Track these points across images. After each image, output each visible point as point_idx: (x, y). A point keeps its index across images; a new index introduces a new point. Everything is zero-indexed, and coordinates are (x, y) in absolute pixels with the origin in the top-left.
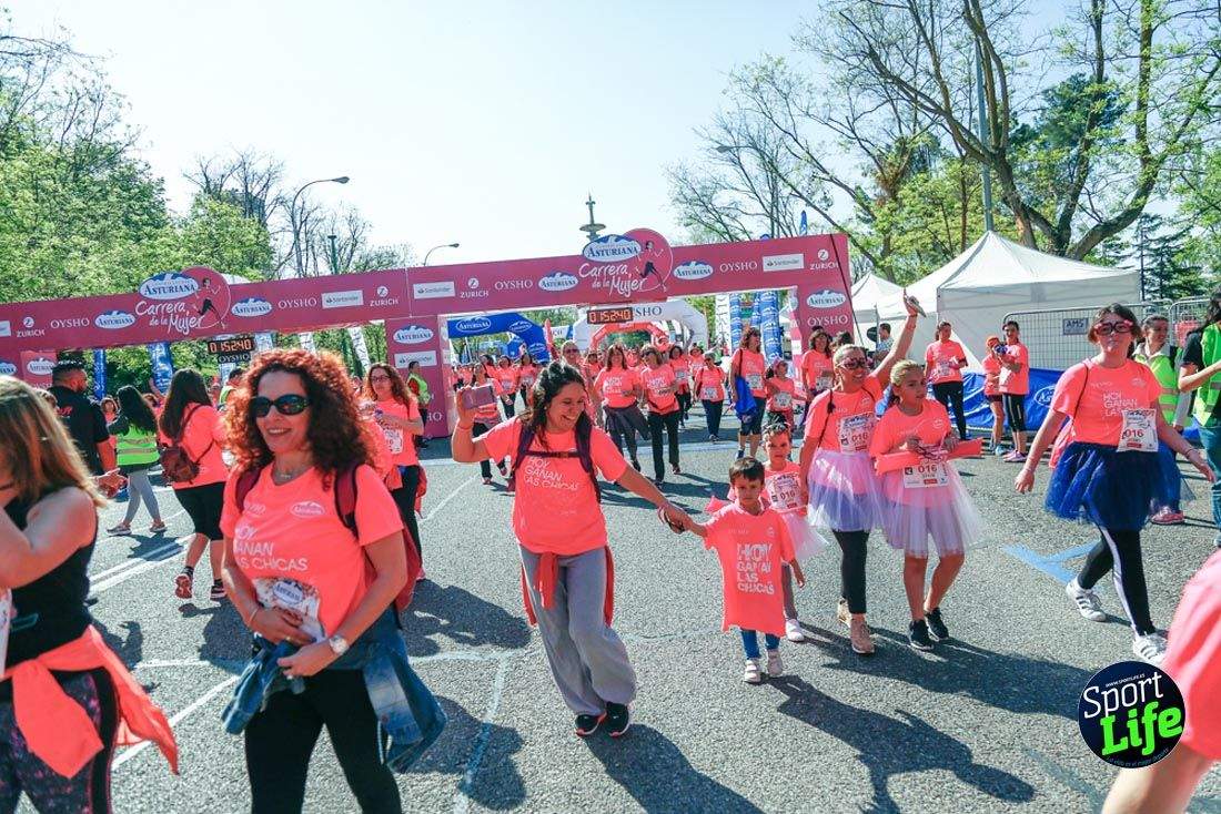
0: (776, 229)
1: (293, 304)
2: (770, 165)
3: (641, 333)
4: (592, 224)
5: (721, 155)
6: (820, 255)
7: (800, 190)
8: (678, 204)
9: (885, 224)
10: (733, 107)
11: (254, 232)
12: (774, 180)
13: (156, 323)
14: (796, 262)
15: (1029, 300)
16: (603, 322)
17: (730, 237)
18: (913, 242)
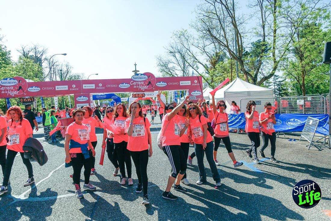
0: (184, 74)
1: (47, 89)
2: (183, 57)
3: (148, 100)
4: (136, 70)
5: (171, 54)
7: (190, 64)
8: (159, 66)
9: (212, 74)
10: (173, 41)
11: (37, 67)
12: (184, 61)
13: (4, 92)
14: (189, 83)
15: (247, 95)
16: (136, 97)
17: (172, 75)
18: (219, 79)
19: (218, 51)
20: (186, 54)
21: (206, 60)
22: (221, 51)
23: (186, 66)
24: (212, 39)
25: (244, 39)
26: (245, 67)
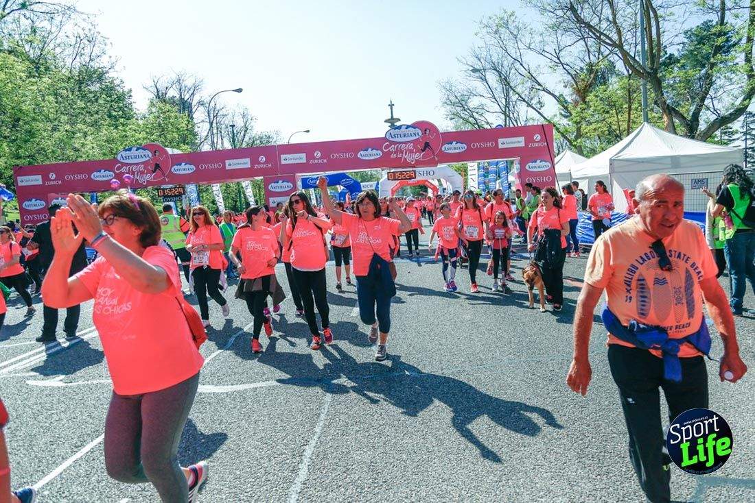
0: (508, 121)
1: (208, 167)
3: (421, 187)
4: (392, 118)
5: (474, 74)
6: (535, 137)
7: (523, 96)
8: (446, 106)
9: (578, 118)
10: (481, 44)
11: (186, 122)
12: (507, 91)
14: (520, 142)
15: (670, 166)
16: (398, 180)
17: (479, 126)
18: (594, 129)
19: (593, 59)
20: (513, 71)
21: (564, 84)
22: (601, 56)
23: (511, 103)
24: (580, 30)
25: (666, 23)
26: (665, 95)
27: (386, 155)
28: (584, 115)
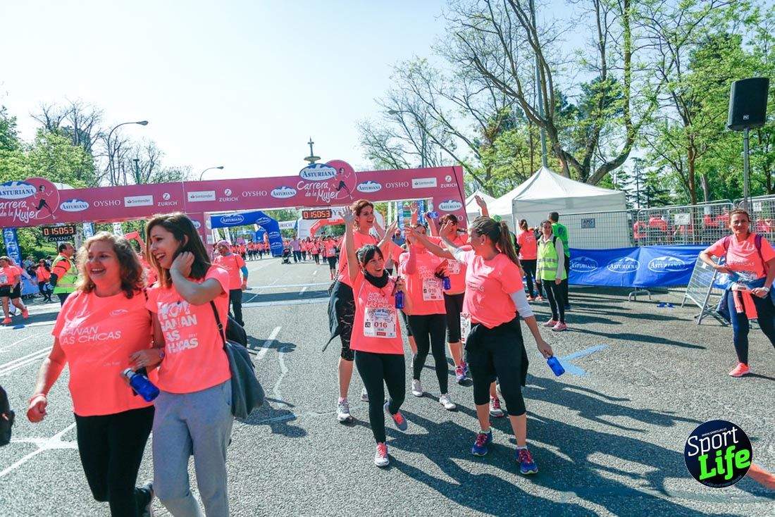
0: (424, 161)
1: (105, 204)
4: (312, 157)
6: (446, 179)
7: (437, 139)
8: (365, 145)
9: (487, 160)
10: (396, 87)
11: (80, 155)
12: (423, 133)
13: (5, 214)
14: (433, 183)
16: (313, 219)
17: (397, 166)
18: (504, 172)
20: (428, 115)
21: (473, 129)
23: (427, 145)
24: (486, 80)
27: (301, 194)
28: (494, 158)
